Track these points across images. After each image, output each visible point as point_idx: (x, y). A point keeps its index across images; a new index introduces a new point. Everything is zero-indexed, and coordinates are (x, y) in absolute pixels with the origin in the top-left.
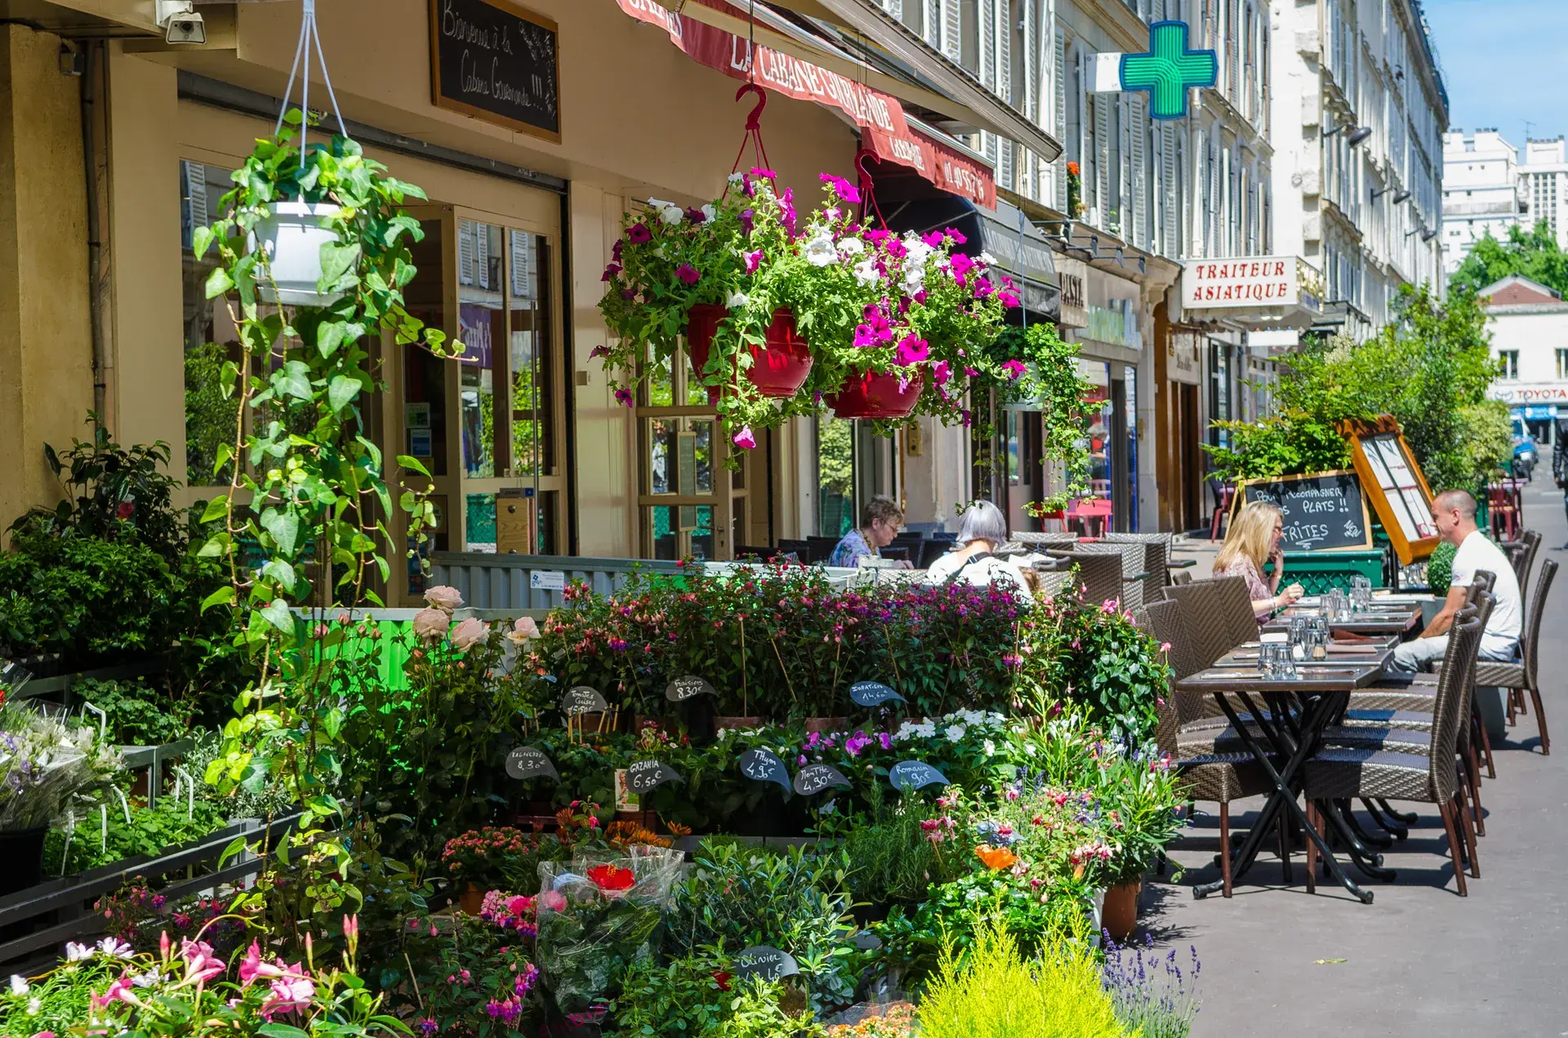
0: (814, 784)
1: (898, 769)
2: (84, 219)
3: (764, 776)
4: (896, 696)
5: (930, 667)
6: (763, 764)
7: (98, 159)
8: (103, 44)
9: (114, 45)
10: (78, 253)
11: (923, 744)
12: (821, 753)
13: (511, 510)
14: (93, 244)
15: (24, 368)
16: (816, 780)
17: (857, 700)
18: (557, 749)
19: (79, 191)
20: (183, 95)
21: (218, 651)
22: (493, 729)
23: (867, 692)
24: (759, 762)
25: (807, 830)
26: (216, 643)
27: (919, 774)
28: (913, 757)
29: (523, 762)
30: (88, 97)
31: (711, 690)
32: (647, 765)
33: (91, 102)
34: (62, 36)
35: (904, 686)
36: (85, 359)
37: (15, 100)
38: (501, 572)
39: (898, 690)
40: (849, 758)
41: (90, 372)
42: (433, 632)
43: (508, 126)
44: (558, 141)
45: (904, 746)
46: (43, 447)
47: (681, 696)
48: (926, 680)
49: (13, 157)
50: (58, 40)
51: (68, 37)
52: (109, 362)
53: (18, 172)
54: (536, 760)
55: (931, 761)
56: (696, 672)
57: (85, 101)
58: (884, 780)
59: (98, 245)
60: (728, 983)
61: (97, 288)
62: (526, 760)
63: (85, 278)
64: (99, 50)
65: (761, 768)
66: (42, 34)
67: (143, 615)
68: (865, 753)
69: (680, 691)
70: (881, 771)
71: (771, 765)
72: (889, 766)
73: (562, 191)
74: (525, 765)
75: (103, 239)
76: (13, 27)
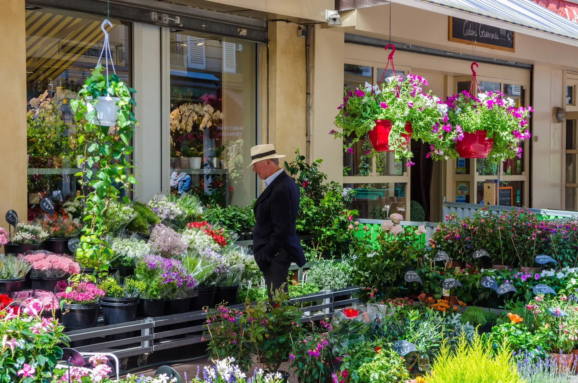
0: (504, 290)
1: (537, 287)
2: (305, 85)
3: (489, 286)
4: (554, 261)
5: (568, 251)
6: (489, 282)
7: (311, 65)
8: (313, 26)
9: (317, 26)
10: (302, 97)
11: (549, 278)
12: (513, 280)
13: (489, 188)
14: (308, 94)
15: (277, 135)
16: (505, 289)
17: (537, 262)
18: (426, 272)
19: (304, 75)
20: (346, 41)
21: (328, 233)
22: (403, 264)
23: (542, 259)
24: (488, 281)
25: (500, 307)
26: (328, 230)
27: (544, 289)
28: (544, 283)
29: (411, 276)
30: (308, 44)
31: (488, 255)
32: (451, 280)
33: (309, 46)
34: (299, 24)
35: (558, 257)
36: (303, 132)
37: (277, 46)
38: (461, 209)
39: (556, 259)
40: (521, 282)
41: (305, 137)
42: (387, 229)
43: (488, 47)
44: (514, 52)
45: (542, 279)
46: (284, 162)
47: (477, 256)
48: (566, 255)
49: (276, 65)
50: (297, 25)
51: (301, 24)
52: (311, 134)
53: (277, 70)
54: (415, 276)
55: (552, 285)
56: (484, 248)
57: (307, 45)
58: (531, 290)
59: (309, 94)
60: (378, 351)
61: (308, 108)
62: (411, 275)
63: (304, 105)
64: (312, 28)
65: (488, 283)
66: (290, 24)
67: (303, 219)
68: (528, 280)
69: (477, 254)
70: (531, 287)
71: (492, 283)
72: (534, 285)
73: (531, 68)
74: (411, 277)
75: (311, 92)
76: (278, 22)
